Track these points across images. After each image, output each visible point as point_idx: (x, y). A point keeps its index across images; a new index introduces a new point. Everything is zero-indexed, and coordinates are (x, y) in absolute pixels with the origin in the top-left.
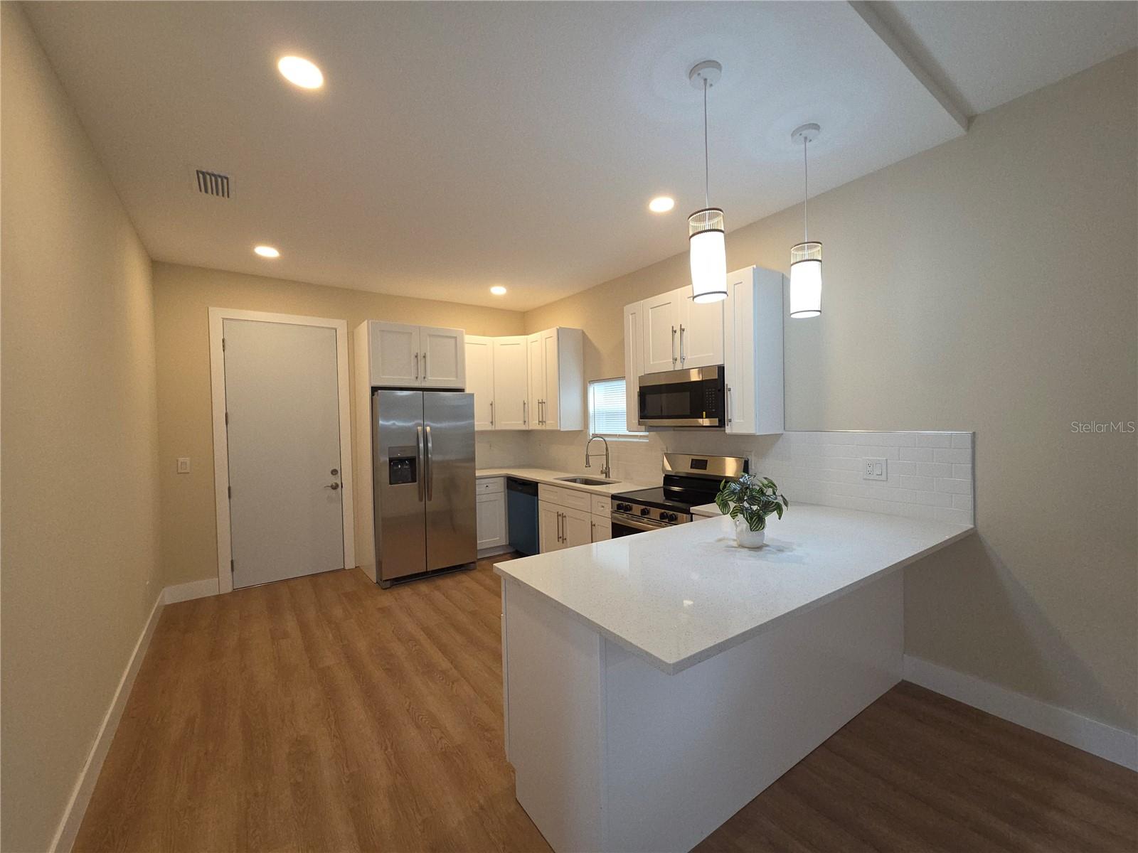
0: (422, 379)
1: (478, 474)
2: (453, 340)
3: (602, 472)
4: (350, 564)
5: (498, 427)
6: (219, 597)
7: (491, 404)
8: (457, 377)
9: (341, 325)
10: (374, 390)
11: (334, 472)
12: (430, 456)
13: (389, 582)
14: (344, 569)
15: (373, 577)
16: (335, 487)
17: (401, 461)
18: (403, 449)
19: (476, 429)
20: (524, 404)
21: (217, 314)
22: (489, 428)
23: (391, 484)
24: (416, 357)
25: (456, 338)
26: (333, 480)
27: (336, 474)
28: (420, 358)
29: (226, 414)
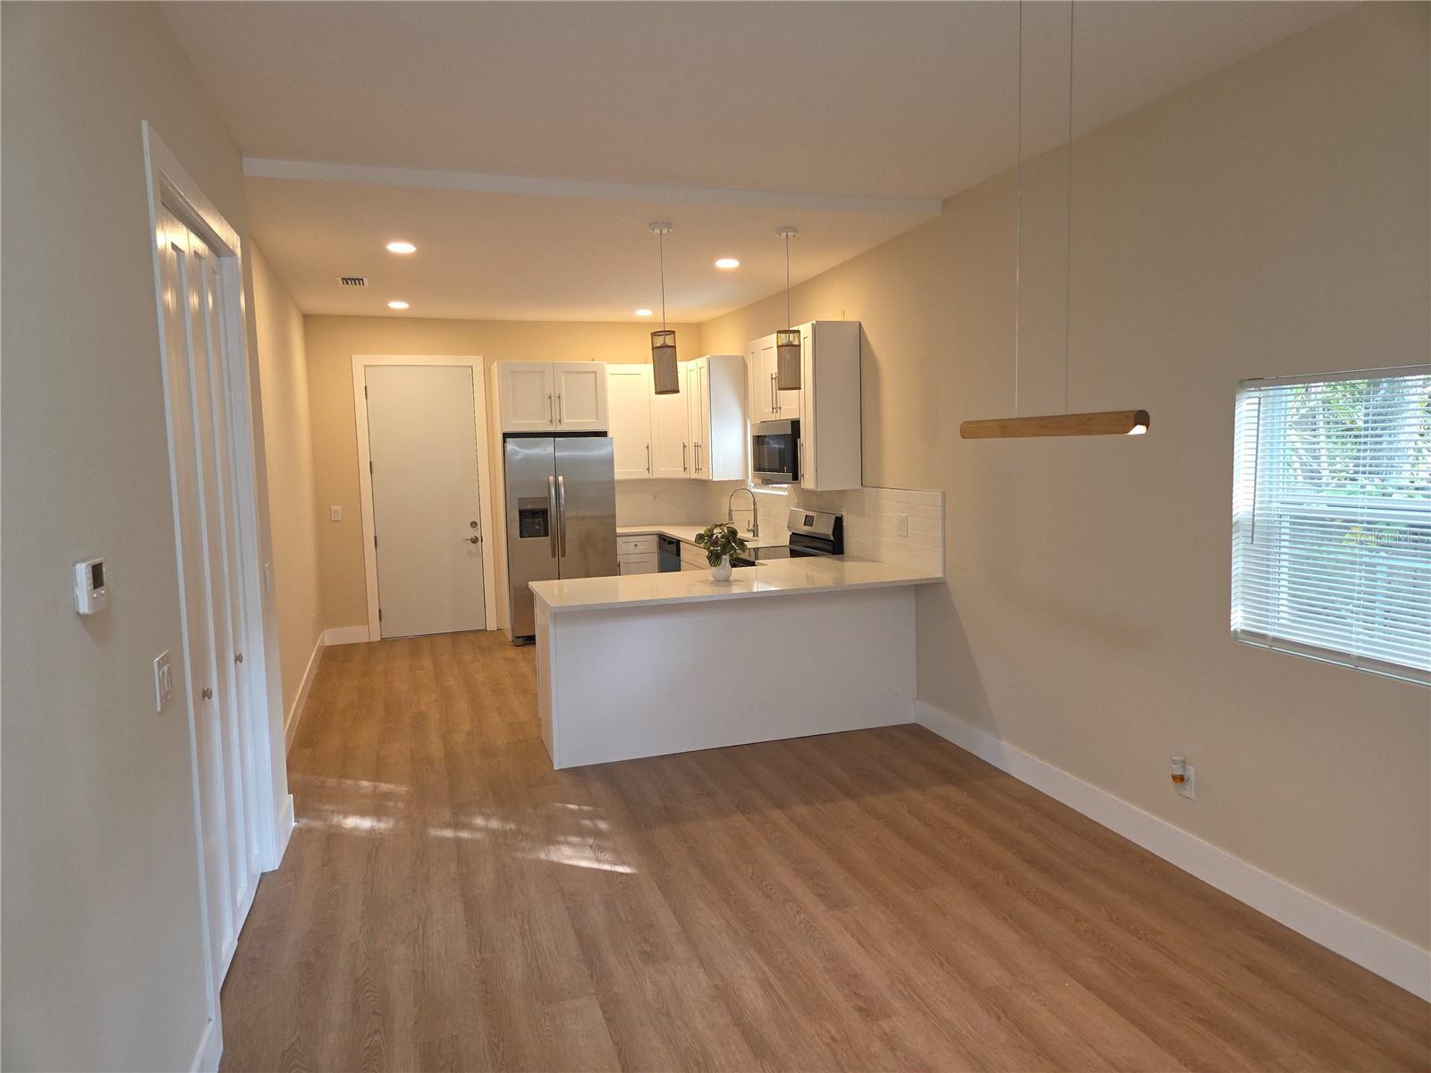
0: (557, 422)
1: (619, 531)
2: (593, 375)
3: (748, 531)
4: (492, 626)
5: (656, 475)
6: (369, 644)
7: (647, 447)
8: (597, 419)
9: (476, 362)
10: (506, 436)
11: (474, 524)
12: (562, 509)
13: (521, 639)
14: (485, 630)
15: (509, 636)
16: (475, 541)
17: (534, 513)
18: (533, 500)
19: (616, 478)
20: (685, 446)
21: (359, 361)
22: (646, 476)
23: (521, 537)
24: (550, 397)
25: (595, 372)
26: (472, 533)
27: (475, 527)
28: (554, 399)
29: (371, 463)
